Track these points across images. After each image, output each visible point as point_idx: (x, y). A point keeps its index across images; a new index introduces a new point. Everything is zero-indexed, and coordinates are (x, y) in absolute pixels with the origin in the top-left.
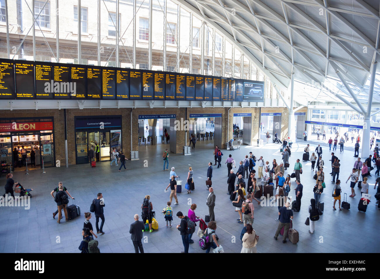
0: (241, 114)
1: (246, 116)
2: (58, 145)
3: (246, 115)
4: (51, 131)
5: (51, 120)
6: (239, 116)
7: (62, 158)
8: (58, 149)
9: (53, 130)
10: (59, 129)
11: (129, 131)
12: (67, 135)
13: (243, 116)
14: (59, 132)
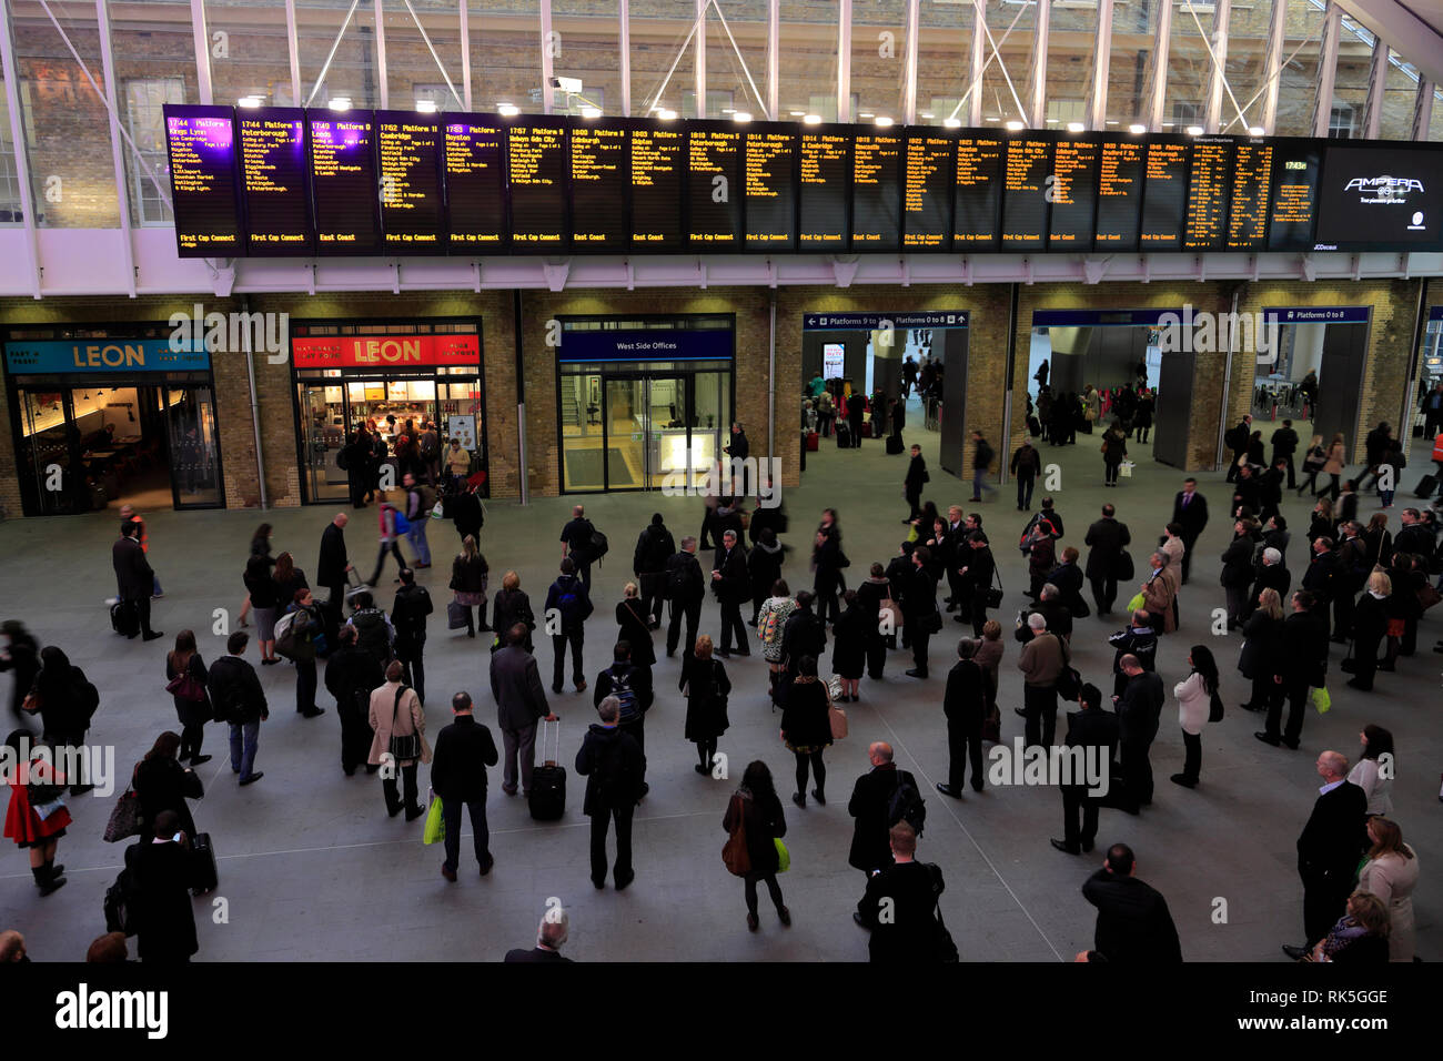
0: (1305, 311)
1: (1339, 319)
2: (497, 420)
3: (1335, 315)
4: (475, 371)
5: (471, 328)
6: (1296, 319)
7: (510, 468)
8: (496, 435)
9: (481, 367)
10: (502, 362)
11: (766, 377)
12: (527, 384)
13: (1325, 319)
14: (502, 371)
